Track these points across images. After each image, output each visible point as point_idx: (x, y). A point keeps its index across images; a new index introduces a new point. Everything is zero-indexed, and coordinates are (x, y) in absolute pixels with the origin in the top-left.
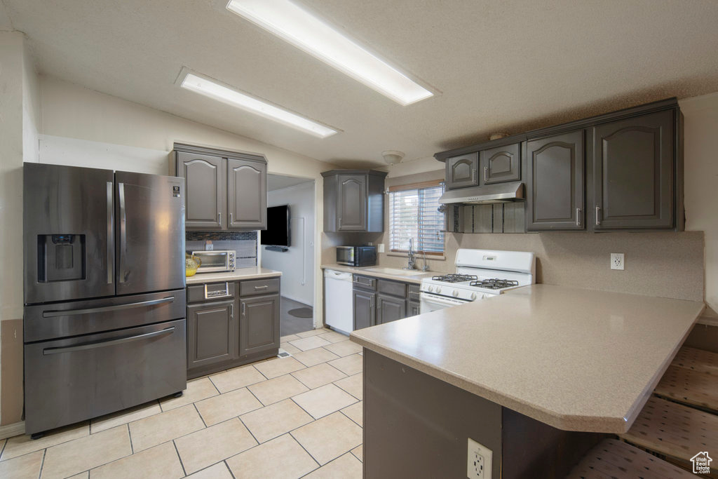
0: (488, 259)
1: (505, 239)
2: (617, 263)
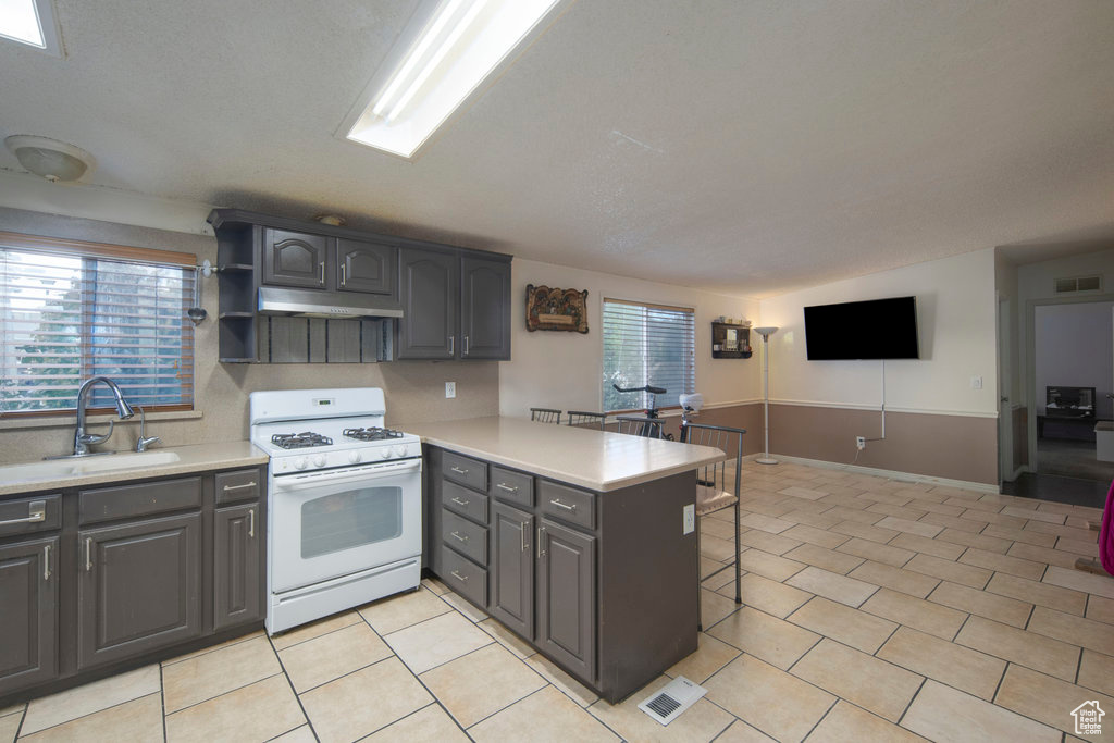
0: (322, 402)
1: (330, 371)
2: (450, 391)
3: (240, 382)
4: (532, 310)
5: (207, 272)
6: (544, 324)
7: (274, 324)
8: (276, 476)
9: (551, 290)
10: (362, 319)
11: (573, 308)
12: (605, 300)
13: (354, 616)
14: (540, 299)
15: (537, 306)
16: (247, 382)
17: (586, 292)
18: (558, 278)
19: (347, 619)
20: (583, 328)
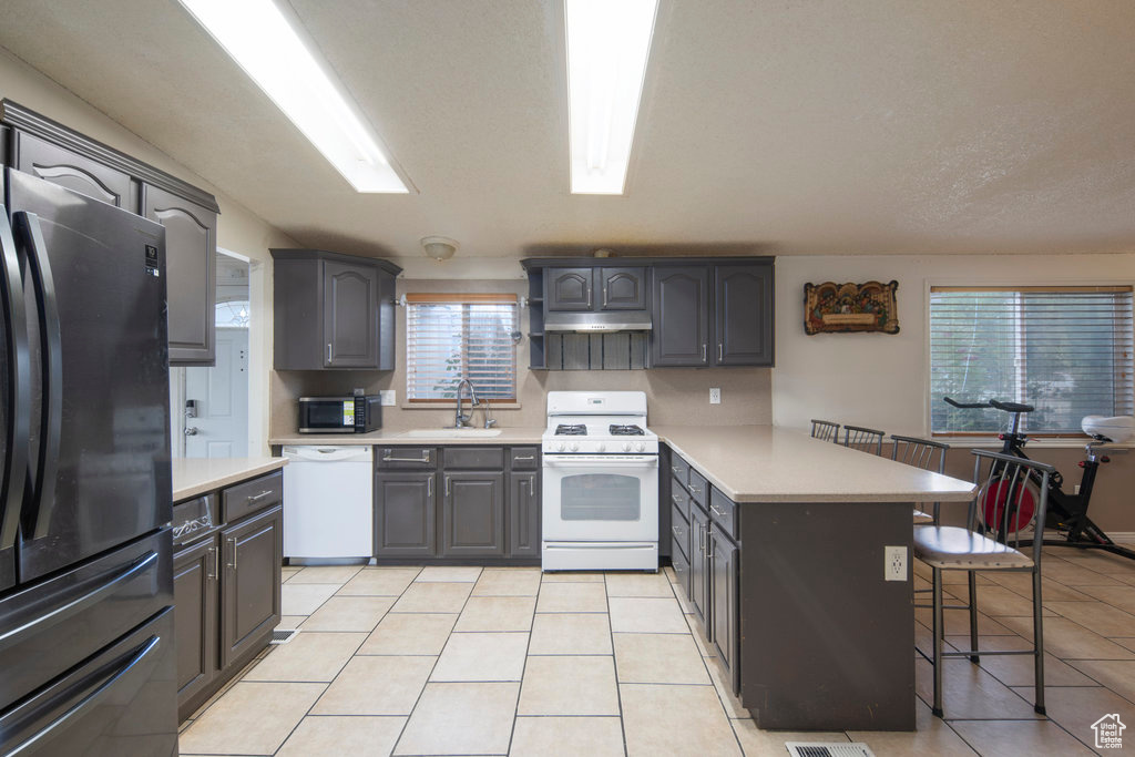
0: (595, 402)
1: (606, 376)
2: (715, 397)
3: (543, 382)
4: (812, 311)
5: (523, 305)
6: (831, 325)
7: (565, 339)
8: (546, 454)
9: (840, 286)
10: (629, 333)
11: (877, 303)
12: (933, 289)
13: (601, 577)
14: (825, 298)
15: (820, 306)
16: (548, 383)
17: (895, 283)
18: (849, 272)
19: (593, 577)
20: (891, 326)
